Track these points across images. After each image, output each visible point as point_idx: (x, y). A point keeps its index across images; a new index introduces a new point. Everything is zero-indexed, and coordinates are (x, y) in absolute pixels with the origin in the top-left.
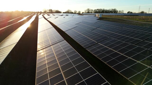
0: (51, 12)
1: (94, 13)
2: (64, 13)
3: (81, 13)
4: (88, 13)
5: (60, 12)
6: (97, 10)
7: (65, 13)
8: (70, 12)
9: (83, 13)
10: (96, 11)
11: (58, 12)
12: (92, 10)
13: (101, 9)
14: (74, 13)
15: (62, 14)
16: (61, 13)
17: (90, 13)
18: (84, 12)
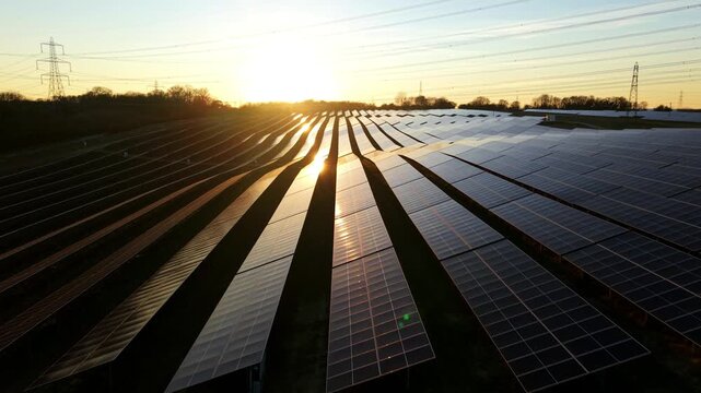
0: (422, 104)
1: (563, 108)
2: (462, 107)
3: (522, 106)
4: (544, 106)
5: (450, 105)
6: (573, 98)
8: (485, 103)
9: (527, 107)
10: (569, 104)
11: (443, 104)
12: (556, 99)
15: (456, 111)
16: (453, 107)
17: (550, 108)
18: (530, 103)
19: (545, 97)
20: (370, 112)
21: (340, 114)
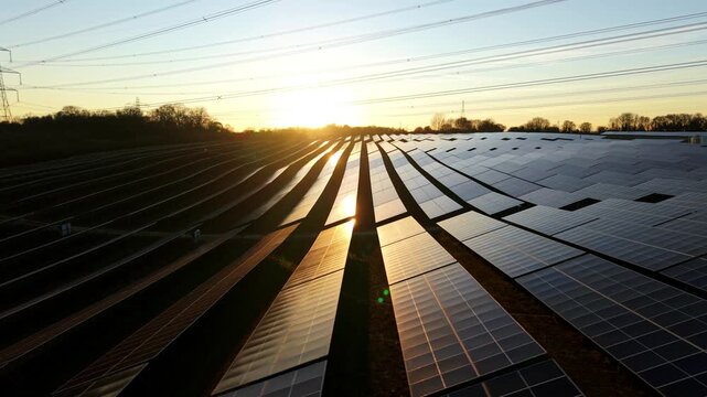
0: (464, 126)
1: (654, 130)
2: (513, 130)
3: (594, 128)
4: (626, 128)
5: (497, 128)
6: (670, 117)
7: (521, 129)
8: (543, 125)
9: (601, 129)
10: (665, 123)
11: (488, 127)
12: (645, 119)
13: (684, 116)
14: (561, 128)
15: (505, 134)
16: (502, 131)
17: (634, 129)
19: (627, 117)
20: (394, 136)
21: (366, 138)
